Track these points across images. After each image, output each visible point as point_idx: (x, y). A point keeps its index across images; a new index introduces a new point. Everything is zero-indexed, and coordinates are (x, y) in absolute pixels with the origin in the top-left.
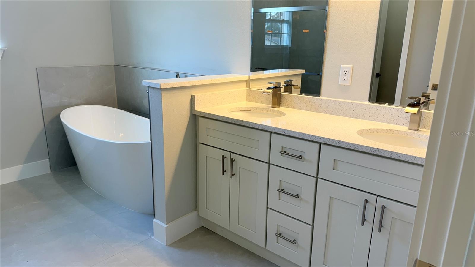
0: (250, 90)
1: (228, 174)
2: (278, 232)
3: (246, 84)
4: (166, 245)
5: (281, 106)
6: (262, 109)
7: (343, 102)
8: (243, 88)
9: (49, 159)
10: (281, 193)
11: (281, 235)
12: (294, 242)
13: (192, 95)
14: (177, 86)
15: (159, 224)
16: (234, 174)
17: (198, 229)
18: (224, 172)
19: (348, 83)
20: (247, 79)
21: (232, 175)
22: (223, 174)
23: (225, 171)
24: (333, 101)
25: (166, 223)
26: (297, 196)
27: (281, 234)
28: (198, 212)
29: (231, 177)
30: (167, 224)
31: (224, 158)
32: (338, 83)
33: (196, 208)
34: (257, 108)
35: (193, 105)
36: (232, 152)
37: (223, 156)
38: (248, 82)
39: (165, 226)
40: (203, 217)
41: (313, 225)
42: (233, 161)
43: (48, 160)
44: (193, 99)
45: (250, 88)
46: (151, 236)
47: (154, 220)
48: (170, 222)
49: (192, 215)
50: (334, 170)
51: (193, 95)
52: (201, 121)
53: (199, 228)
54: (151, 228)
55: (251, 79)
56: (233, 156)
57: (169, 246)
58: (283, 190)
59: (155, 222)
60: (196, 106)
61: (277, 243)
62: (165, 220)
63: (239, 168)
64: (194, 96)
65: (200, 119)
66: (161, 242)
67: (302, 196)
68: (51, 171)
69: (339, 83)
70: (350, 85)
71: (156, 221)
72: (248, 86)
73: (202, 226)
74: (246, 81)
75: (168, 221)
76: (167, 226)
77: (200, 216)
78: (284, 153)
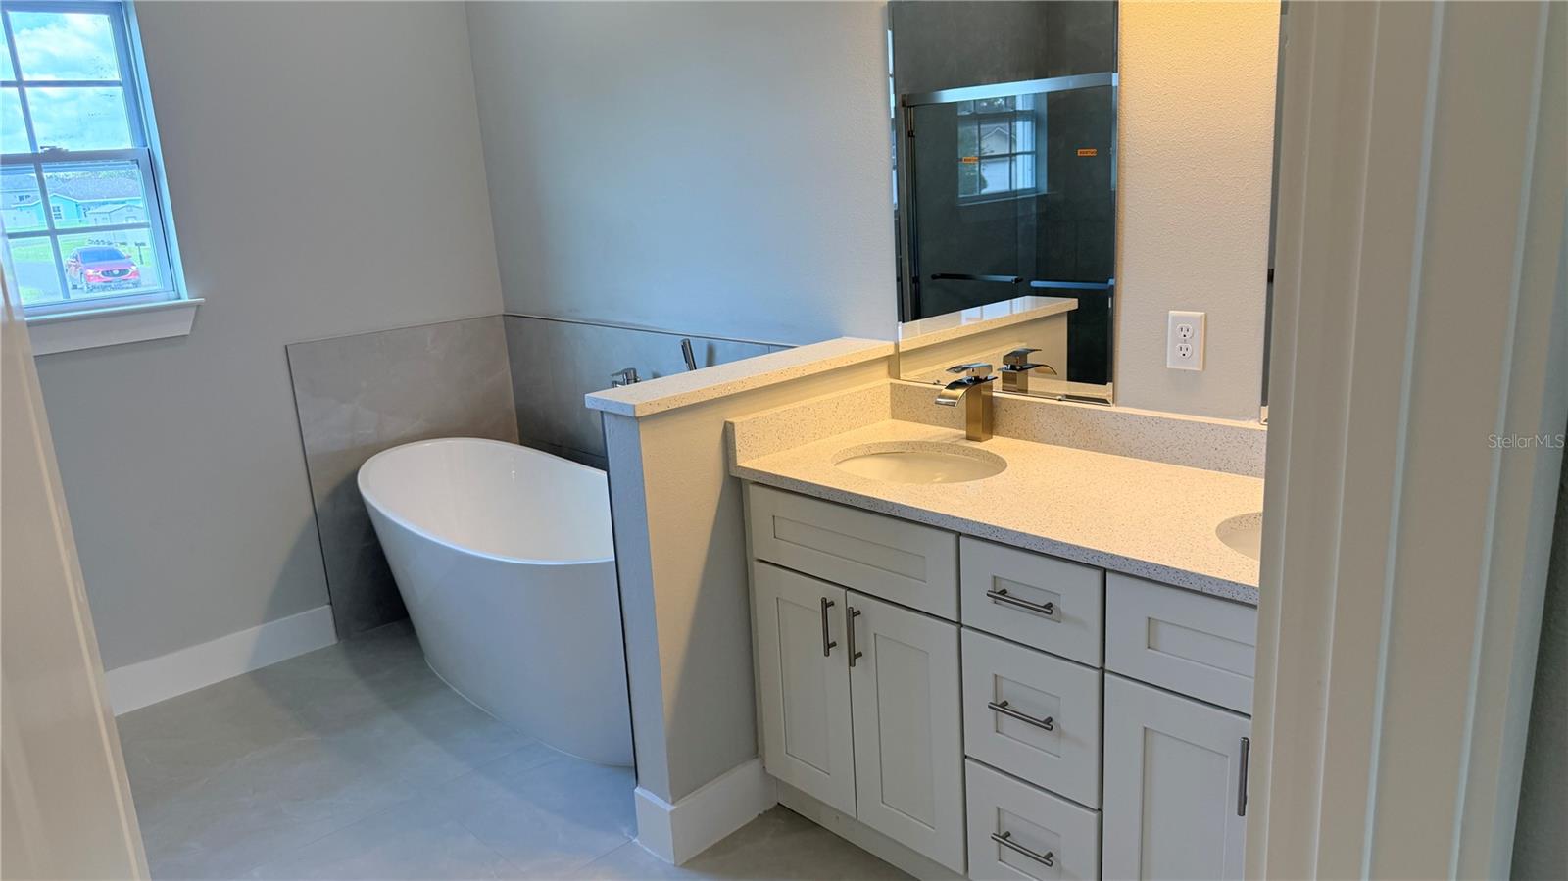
0: (901, 386)
1: (840, 654)
2: (999, 831)
3: (889, 366)
4: (675, 866)
5: (997, 434)
6: (938, 446)
7: (1184, 421)
8: (881, 380)
9: (331, 603)
10: (999, 713)
11: (1008, 838)
12: (1047, 859)
13: (726, 423)
14: (681, 405)
15: (652, 801)
16: (860, 654)
17: (766, 812)
18: (829, 646)
19: (1194, 365)
20: (891, 351)
21: (854, 657)
22: (827, 654)
23: (834, 644)
24: (1153, 418)
25: (670, 799)
26: (1048, 724)
27: (1008, 834)
28: (763, 761)
29: (851, 664)
30: (673, 803)
31: (826, 604)
32: (1166, 364)
33: (756, 751)
34: (921, 444)
35: (730, 451)
36: (849, 589)
37: (824, 600)
38: (893, 362)
39: (670, 808)
40: (780, 780)
41: (1100, 810)
42: (853, 614)
43: (328, 606)
44: (728, 433)
45: (901, 376)
46: (631, 837)
47: (638, 790)
48: (682, 797)
49: (746, 774)
50: (1149, 650)
51: (730, 420)
52: (756, 495)
53: (770, 811)
54: (628, 813)
55: (901, 350)
56: (855, 601)
57: (681, 866)
58: (1005, 704)
59: (639, 795)
60: (738, 453)
61: (999, 863)
62: (668, 791)
63: (873, 635)
64: (732, 424)
65: (753, 490)
66: (661, 857)
67: (1063, 722)
68: (340, 640)
69: (1168, 363)
70: (1200, 369)
71: (642, 794)
72: (894, 373)
73: (779, 803)
74: (888, 357)
75: (677, 793)
76: (674, 807)
77: (769, 775)
78: (1000, 595)
